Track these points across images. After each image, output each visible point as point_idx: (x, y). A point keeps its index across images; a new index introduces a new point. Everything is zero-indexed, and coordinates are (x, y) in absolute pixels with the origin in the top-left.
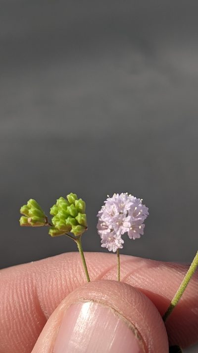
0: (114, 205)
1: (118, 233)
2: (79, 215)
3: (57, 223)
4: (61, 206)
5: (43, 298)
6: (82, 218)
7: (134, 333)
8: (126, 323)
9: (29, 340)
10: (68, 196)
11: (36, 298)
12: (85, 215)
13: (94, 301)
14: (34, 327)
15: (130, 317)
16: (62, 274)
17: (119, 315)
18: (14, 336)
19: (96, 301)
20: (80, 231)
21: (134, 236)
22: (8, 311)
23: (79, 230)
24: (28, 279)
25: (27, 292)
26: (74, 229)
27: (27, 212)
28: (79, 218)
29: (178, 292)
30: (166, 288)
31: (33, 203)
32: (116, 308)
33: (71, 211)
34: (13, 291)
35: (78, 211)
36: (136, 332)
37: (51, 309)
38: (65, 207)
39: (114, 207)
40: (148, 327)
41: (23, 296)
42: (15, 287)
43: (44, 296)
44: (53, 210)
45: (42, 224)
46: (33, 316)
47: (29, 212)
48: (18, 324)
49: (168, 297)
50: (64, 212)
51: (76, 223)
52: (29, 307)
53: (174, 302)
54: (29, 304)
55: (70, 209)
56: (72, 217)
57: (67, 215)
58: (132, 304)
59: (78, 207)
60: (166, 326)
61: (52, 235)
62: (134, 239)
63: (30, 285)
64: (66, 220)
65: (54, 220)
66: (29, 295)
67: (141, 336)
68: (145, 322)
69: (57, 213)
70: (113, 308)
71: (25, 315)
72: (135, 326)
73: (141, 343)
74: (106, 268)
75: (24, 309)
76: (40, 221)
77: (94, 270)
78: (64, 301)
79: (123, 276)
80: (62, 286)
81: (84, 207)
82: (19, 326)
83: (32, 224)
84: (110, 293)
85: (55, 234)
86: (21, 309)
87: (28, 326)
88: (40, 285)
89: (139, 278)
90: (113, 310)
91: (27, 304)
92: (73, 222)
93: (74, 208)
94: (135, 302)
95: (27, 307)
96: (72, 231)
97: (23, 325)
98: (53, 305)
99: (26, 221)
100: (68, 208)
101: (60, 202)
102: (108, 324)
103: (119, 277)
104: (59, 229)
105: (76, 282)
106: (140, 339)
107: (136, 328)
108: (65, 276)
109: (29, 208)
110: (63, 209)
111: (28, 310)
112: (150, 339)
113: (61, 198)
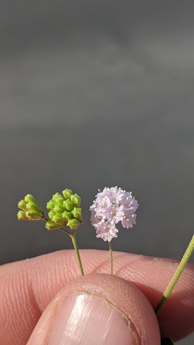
0: (106, 197)
1: (112, 223)
2: (75, 208)
3: (53, 217)
4: (57, 201)
5: (38, 292)
6: (78, 212)
7: (128, 324)
8: (120, 314)
9: (24, 333)
10: (64, 192)
11: (31, 292)
12: (81, 209)
13: (88, 293)
14: (29, 320)
15: (124, 308)
16: (57, 269)
17: (113, 306)
18: (9, 328)
19: (90, 293)
20: (76, 225)
21: (128, 225)
22: (4, 305)
23: (75, 223)
24: (23, 273)
25: (22, 286)
26: (70, 223)
27: (24, 206)
28: (75, 212)
29: (170, 284)
30: (158, 282)
31: (30, 198)
32: (109, 299)
33: (67, 205)
34: (9, 285)
35: (74, 205)
36: (129, 322)
37: (46, 302)
38: (61, 202)
39: (106, 199)
40: (141, 318)
41: (19, 290)
42: (11, 281)
43: (39, 290)
44: (49, 205)
45: (39, 219)
46: (28, 309)
47: (27, 206)
48: (14, 317)
49: (160, 290)
50: (60, 207)
51: (72, 217)
52: (24, 300)
53: (166, 294)
54: (24, 298)
55: (66, 204)
56: (68, 211)
57: (64, 209)
58: (125, 296)
59: (74, 201)
60: (158, 318)
61: (48, 228)
62: (127, 228)
63: (26, 280)
64: (62, 214)
65: (50, 214)
66: (25, 289)
67: (134, 327)
68: (138, 314)
69: (54, 207)
70: (106, 300)
71: (20, 307)
72: (128, 317)
73: (134, 333)
74: (100, 262)
75: (20, 303)
76: (37, 215)
77: (88, 265)
78: (59, 294)
79: (115, 269)
80: (56, 280)
81: (79, 201)
82: (14, 319)
83: (30, 217)
84: (104, 285)
85: (51, 227)
86: (16, 302)
87: (23, 319)
88: (35, 279)
89: (131, 272)
90: (106, 302)
91: (23, 298)
92: (68, 215)
93: (69, 203)
94: (128, 294)
95: (23, 301)
96: (68, 224)
97: (18, 317)
98: (48, 299)
99: (24, 215)
100: (64, 202)
101: (56, 197)
102: (102, 316)
103: (112, 270)
104: (55, 222)
105: (70, 276)
106: (133, 330)
107: (129, 319)
108: (60, 271)
109: (27, 203)
110: (59, 203)
111: (23, 303)
112: (143, 330)
113: (57, 193)
